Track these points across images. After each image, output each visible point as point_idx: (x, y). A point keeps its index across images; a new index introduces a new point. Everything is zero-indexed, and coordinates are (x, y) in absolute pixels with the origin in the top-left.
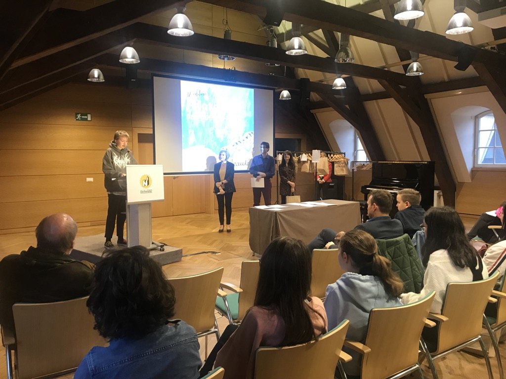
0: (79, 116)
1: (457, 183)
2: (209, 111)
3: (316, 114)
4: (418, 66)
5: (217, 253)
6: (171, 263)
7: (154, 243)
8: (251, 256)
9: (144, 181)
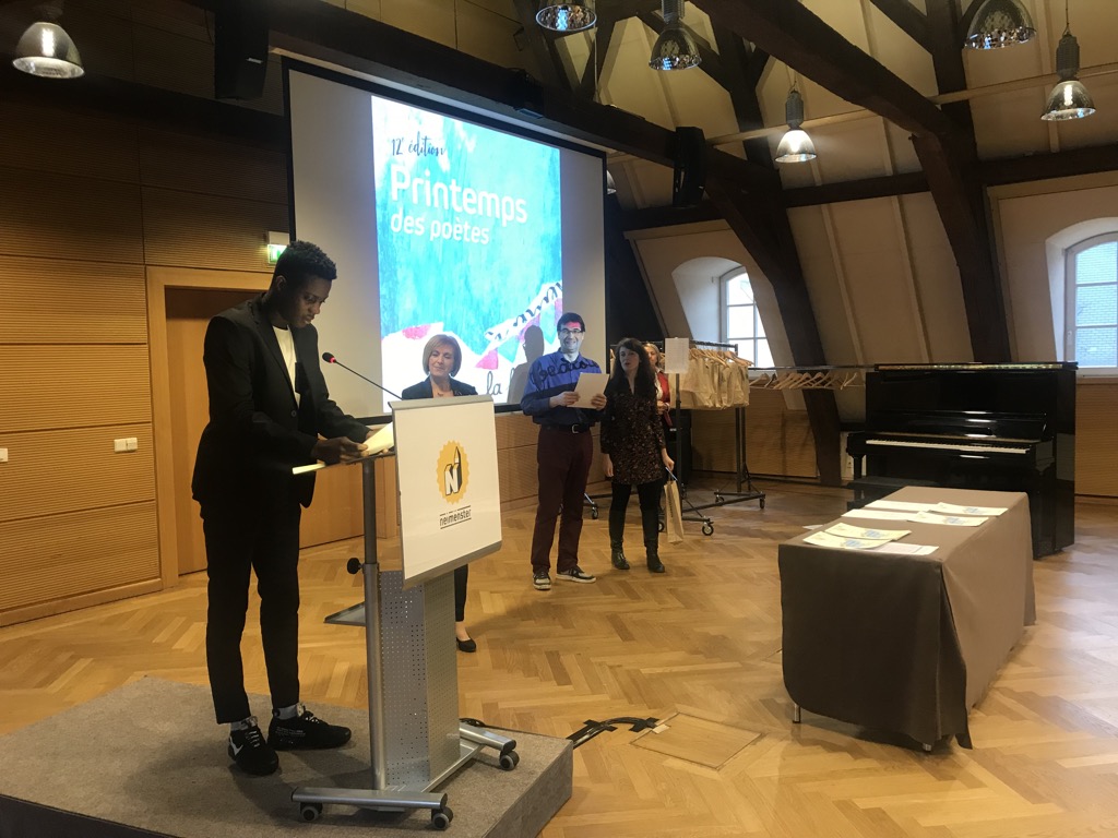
2: (451, 211)
3: (638, 242)
4: (1079, 91)
5: (651, 724)
6: (552, 817)
7: (461, 733)
8: (789, 722)
9: (448, 473)
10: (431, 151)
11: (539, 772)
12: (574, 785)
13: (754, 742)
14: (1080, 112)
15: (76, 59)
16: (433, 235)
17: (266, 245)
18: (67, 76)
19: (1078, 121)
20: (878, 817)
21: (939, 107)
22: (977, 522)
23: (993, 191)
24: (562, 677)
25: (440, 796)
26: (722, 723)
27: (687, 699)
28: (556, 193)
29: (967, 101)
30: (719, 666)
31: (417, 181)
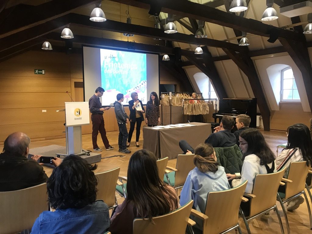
0: (37, 71)
1: (271, 111)
2: (118, 68)
3: (186, 69)
4: (246, 40)
5: (123, 156)
7: (83, 150)
9: (77, 112)
16: (114, 73)
23: (253, 58)
28: (145, 62)
31: (110, 63)
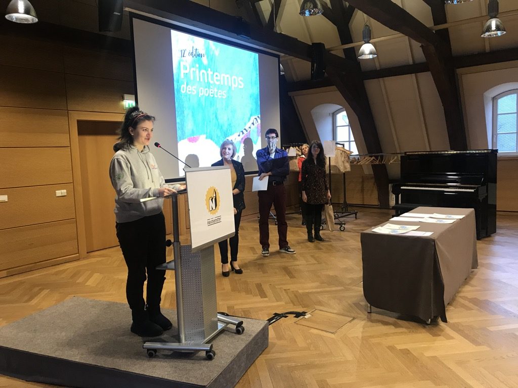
2: (208, 82)
3: (295, 97)
4: (499, 23)
5: (303, 314)
6: (260, 355)
7: (218, 318)
8: (366, 313)
9: (210, 201)
10: (199, 55)
11: (254, 335)
12: (269, 341)
13: (350, 321)
14: (499, 33)
15: (34, 14)
16: (200, 94)
17: (123, 101)
18: (31, 22)
19: (498, 37)
20: (406, 352)
21: (434, 31)
22: (451, 221)
23: (459, 71)
24: (263, 294)
25: (210, 345)
26: (336, 314)
27: (320, 303)
28: (257, 74)
29: (447, 29)
30: (334, 289)
31: (193, 69)
